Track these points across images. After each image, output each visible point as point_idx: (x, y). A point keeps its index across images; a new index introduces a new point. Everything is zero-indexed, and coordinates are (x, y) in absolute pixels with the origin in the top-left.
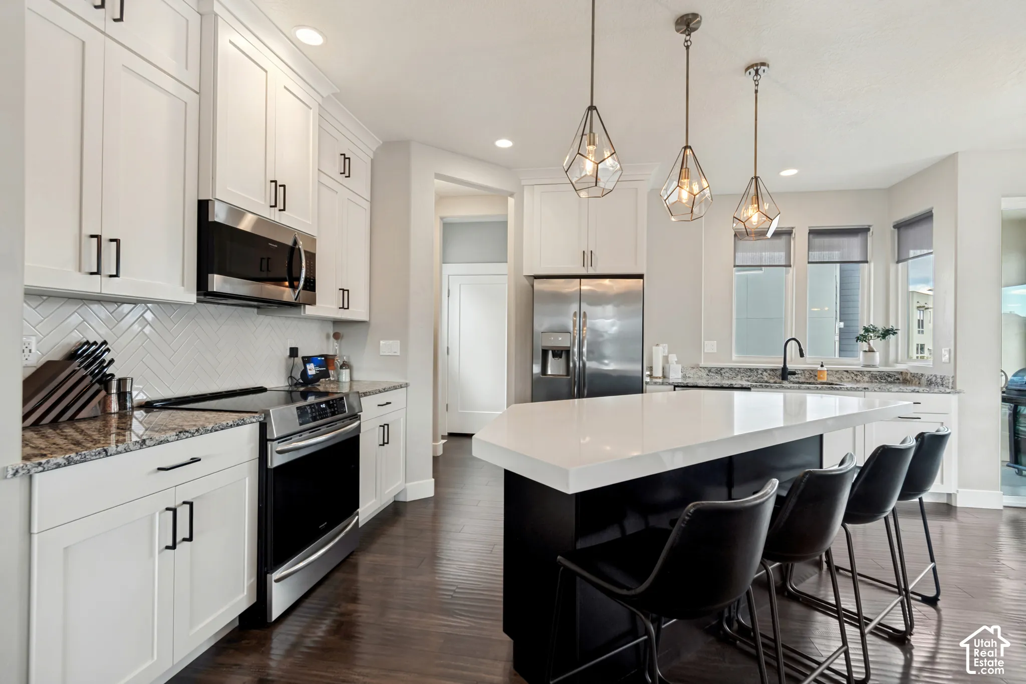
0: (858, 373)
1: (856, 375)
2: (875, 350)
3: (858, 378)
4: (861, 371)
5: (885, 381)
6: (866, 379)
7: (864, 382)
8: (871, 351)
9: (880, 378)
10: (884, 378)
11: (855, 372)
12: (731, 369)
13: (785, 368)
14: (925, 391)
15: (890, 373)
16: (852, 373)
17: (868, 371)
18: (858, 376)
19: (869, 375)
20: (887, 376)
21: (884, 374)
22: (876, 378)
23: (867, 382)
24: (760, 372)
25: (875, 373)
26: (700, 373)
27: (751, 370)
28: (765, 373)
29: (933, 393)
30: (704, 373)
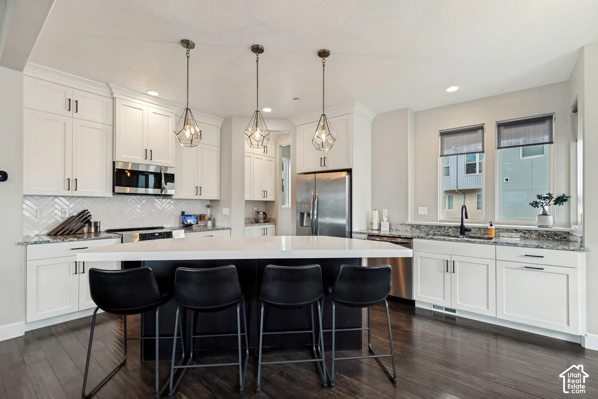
0: (526, 232)
1: (525, 233)
2: (548, 214)
3: (527, 235)
4: (529, 230)
5: (551, 239)
6: (534, 236)
7: (532, 238)
8: (545, 214)
9: (547, 236)
10: (551, 236)
11: (523, 231)
12: (426, 226)
13: (462, 227)
14: (548, 247)
15: (557, 232)
16: (521, 231)
17: (536, 231)
18: (526, 234)
19: (536, 233)
20: (553, 234)
21: (551, 233)
22: (543, 236)
23: (535, 239)
24: (446, 228)
25: (542, 232)
26: (406, 228)
27: (440, 227)
28: (450, 230)
29: (556, 249)
30: (408, 228)
